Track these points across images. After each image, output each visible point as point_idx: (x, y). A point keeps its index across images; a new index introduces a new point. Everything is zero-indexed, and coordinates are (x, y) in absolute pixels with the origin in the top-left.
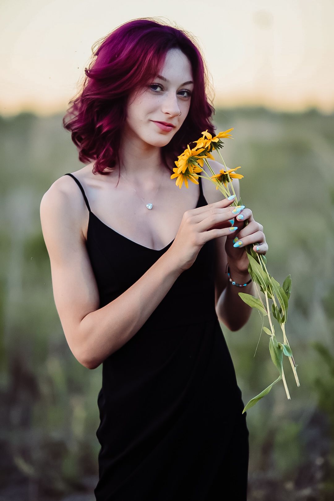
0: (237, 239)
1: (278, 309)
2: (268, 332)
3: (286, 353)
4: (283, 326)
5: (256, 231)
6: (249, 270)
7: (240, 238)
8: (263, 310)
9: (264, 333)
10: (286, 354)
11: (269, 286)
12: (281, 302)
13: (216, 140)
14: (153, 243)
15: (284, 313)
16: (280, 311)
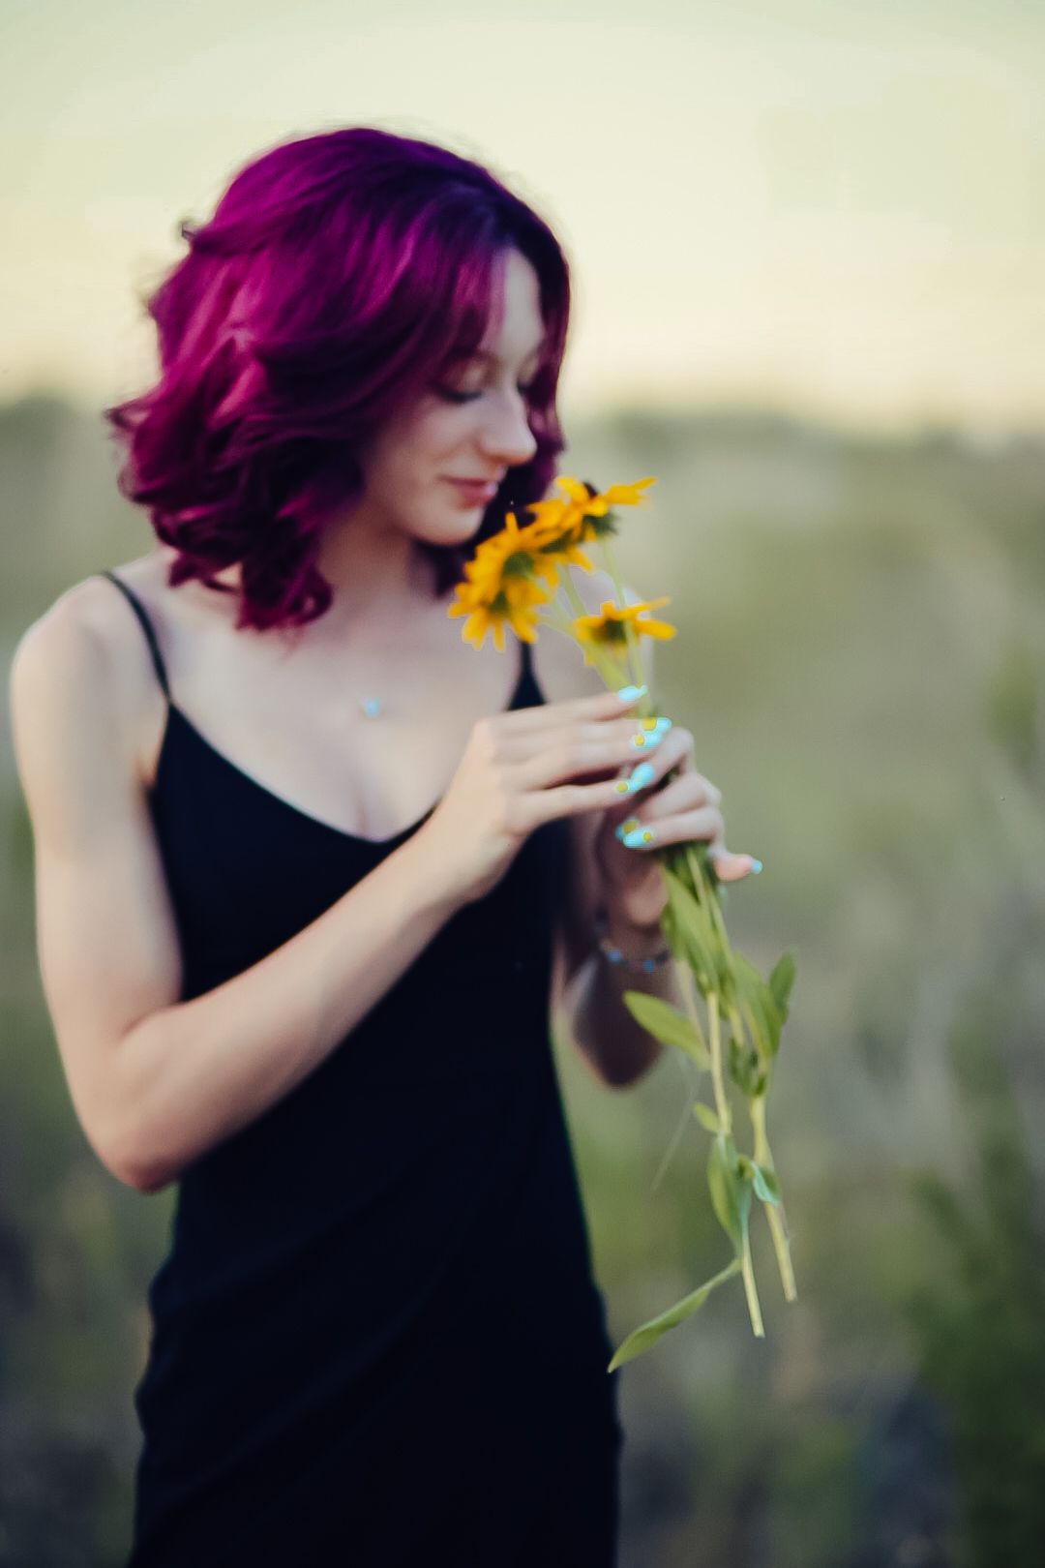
0: (632, 821)
1: (745, 1054)
2: (706, 1119)
3: (763, 1193)
4: (758, 1109)
5: (699, 804)
6: (666, 925)
7: (644, 820)
8: (698, 1053)
9: (695, 1124)
10: (763, 1195)
11: (724, 979)
12: (758, 1032)
13: (598, 509)
14: (363, 815)
15: (763, 1066)
16: (754, 1060)
